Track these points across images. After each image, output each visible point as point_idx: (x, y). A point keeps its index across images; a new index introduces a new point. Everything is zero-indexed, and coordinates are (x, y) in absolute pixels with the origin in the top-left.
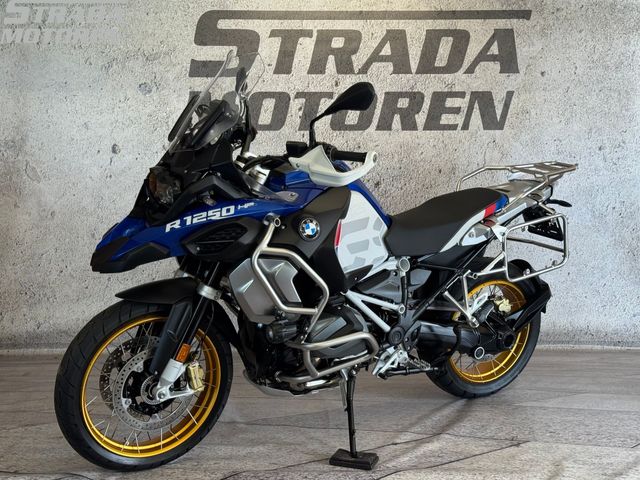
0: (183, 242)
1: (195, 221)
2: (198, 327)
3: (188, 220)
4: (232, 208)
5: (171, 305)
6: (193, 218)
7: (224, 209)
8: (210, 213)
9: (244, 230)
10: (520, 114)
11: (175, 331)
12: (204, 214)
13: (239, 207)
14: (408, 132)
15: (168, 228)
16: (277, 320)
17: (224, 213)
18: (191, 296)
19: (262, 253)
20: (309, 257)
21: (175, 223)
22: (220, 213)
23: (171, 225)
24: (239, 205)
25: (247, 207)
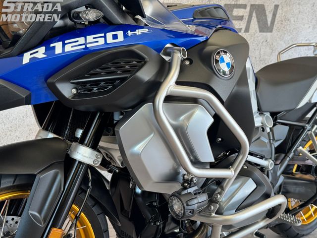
1: (68, 48)
2: (73, 203)
3: (58, 47)
4: (120, 34)
5: (35, 176)
6: (64, 45)
7: (109, 35)
8: (90, 38)
9: (141, 61)
10: (284, 21)
11: (40, 212)
12: (81, 40)
13: (130, 33)
15: (27, 58)
16: (185, 188)
17: (110, 39)
18: (62, 162)
19: (168, 94)
20: (224, 100)
21: (37, 52)
22: (103, 39)
23: (31, 54)
24: (129, 31)
25: (140, 34)
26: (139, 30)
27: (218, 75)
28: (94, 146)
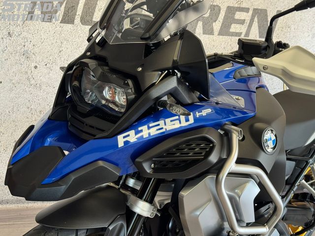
0: (138, 160)
6: (149, 128)
8: (168, 121)
10: (284, 28)
13: (198, 114)
14: (207, 36)
15: (121, 140)
18: (123, 214)
19: (230, 171)
20: (269, 172)
21: (128, 135)
22: (178, 121)
23: (124, 137)
24: (197, 112)
25: (205, 115)
26: (205, 110)
27: (267, 152)
28: (151, 201)
